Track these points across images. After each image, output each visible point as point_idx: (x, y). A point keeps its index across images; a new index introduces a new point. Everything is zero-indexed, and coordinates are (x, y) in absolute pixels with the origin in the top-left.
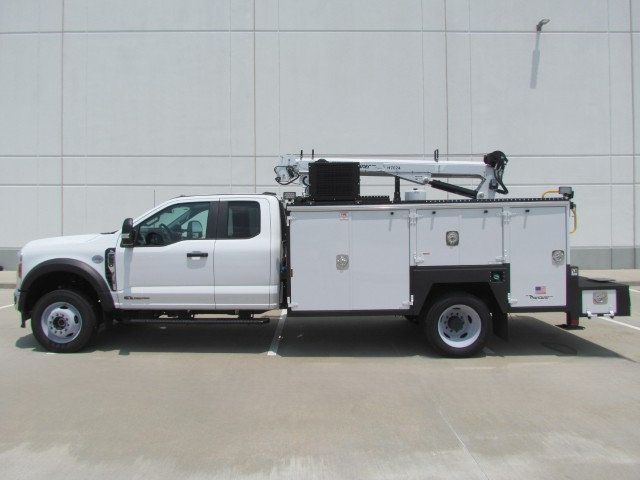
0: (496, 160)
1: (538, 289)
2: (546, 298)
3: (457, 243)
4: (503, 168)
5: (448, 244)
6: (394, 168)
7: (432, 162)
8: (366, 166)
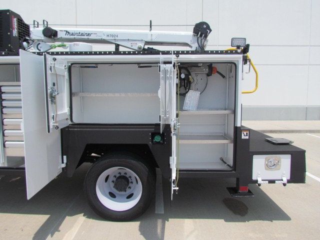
0: (202, 30)
4: (206, 36)
6: (112, 36)
7: (148, 31)
8: (88, 35)
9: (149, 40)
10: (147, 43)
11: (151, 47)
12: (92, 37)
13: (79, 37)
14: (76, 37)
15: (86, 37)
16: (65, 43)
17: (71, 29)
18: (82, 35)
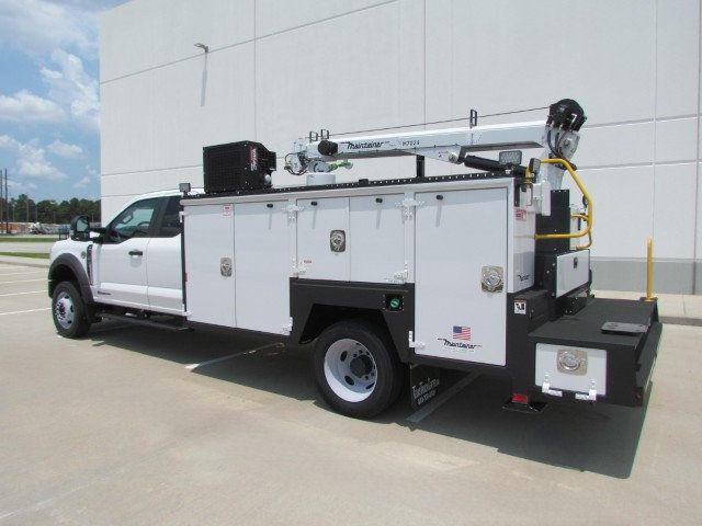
1: (457, 330)
2: (472, 347)
3: (342, 249)
5: (333, 249)
6: (410, 142)
7: (466, 129)
8: (378, 145)
9: (467, 143)
10: (465, 149)
11: (472, 154)
12: (384, 148)
13: (366, 150)
14: (361, 150)
15: (374, 149)
16: (349, 161)
17: (354, 139)
18: (370, 146)
